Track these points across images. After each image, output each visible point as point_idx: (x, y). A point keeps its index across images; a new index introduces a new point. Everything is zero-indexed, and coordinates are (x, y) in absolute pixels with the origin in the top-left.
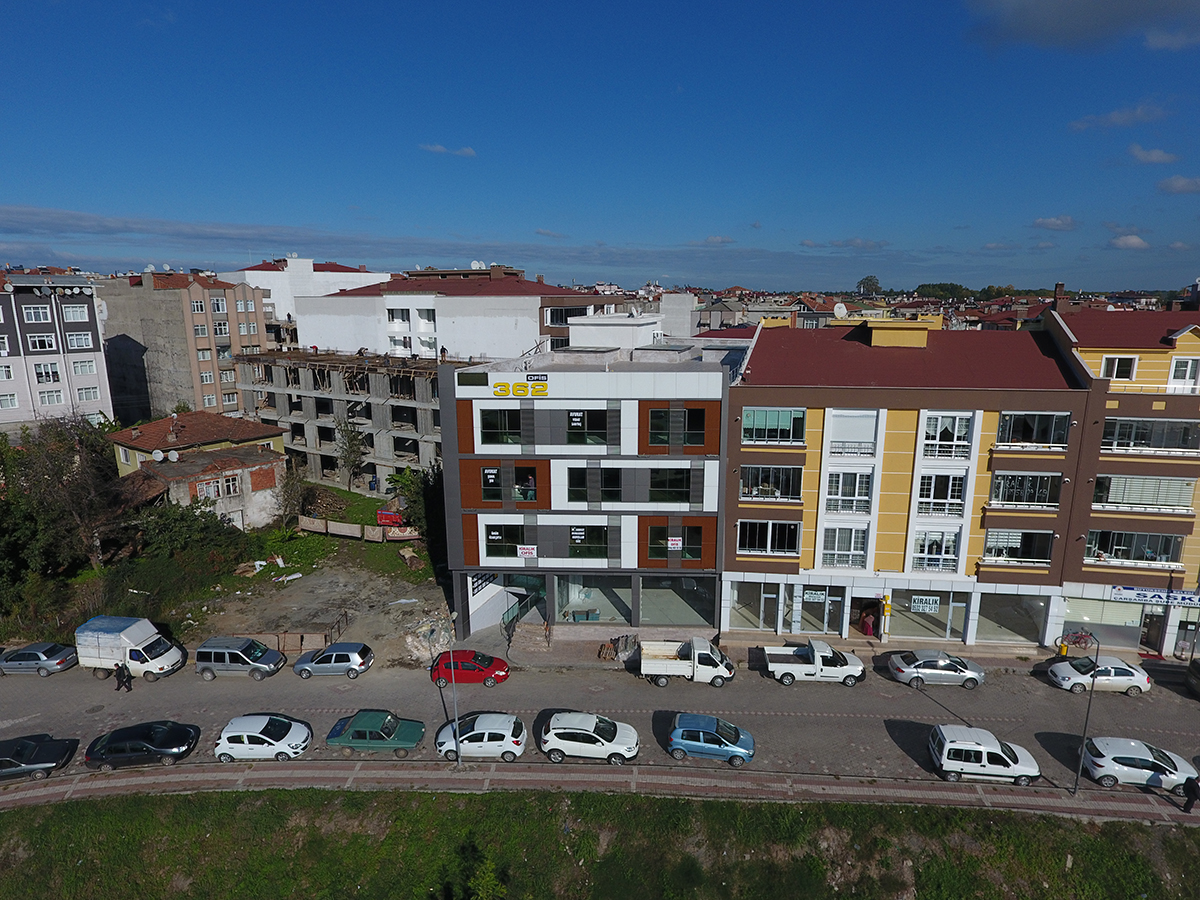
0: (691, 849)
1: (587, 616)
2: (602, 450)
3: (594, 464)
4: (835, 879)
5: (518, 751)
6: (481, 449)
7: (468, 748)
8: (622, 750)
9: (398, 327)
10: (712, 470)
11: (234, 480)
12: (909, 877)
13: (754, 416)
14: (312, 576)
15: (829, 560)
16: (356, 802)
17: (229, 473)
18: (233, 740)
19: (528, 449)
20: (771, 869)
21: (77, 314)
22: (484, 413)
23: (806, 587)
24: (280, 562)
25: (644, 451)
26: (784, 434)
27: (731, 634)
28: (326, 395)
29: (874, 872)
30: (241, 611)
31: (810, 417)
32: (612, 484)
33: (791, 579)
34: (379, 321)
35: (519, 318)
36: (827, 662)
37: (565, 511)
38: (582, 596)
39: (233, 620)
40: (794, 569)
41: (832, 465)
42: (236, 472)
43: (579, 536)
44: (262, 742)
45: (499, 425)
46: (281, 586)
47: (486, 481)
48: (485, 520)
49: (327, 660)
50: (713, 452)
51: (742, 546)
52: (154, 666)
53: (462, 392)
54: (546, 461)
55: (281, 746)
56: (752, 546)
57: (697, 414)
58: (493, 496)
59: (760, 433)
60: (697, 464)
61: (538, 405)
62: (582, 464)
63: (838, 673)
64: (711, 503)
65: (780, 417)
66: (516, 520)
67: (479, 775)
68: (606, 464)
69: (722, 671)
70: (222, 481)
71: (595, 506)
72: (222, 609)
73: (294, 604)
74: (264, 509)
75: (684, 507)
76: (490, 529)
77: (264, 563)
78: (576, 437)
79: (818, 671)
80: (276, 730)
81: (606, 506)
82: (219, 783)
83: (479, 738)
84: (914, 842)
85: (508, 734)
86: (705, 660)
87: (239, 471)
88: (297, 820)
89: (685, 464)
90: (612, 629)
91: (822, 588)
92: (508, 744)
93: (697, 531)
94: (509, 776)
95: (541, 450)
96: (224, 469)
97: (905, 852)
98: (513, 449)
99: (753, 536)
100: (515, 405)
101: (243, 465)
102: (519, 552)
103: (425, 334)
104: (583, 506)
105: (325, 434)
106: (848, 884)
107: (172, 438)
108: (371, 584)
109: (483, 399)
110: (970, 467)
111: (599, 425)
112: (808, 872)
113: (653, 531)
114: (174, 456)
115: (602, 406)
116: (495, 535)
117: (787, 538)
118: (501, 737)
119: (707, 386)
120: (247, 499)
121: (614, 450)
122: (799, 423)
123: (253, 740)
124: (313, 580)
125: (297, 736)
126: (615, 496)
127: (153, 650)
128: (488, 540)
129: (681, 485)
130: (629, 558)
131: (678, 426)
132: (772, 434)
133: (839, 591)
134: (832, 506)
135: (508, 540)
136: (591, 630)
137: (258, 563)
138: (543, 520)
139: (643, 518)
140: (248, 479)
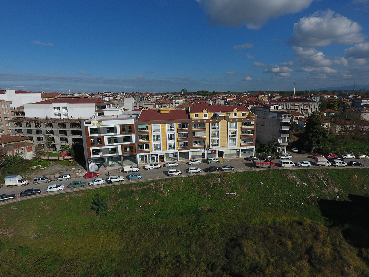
0: (132, 189)
1: (113, 165)
2: (114, 134)
3: (112, 137)
4: (153, 188)
5: (104, 182)
6: (90, 135)
7: (95, 183)
8: (121, 179)
9: (57, 111)
10: (133, 136)
11: (22, 150)
12: (162, 186)
13: (140, 126)
14: (49, 167)
15: (155, 150)
16: (77, 192)
17: (21, 148)
19: (99, 135)
20: (144, 189)
22: (90, 129)
23: (152, 155)
24: (40, 165)
25: (121, 134)
26: (145, 129)
27: (140, 165)
28: (39, 129)
29: (158, 187)
31: (149, 126)
32: (116, 140)
33: (149, 154)
34: (51, 110)
35: (90, 108)
36: (155, 165)
37: (107, 146)
38: (112, 163)
40: (149, 152)
41: (153, 134)
42: (23, 148)
43: (110, 150)
44: (56, 188)
45: (94, 131)
46: (42, 170)
47: (91, 141)
48: (92, 149)
49: (63, 177)
50: (133, 133)
51: (140, 149)
53: (86, 125)
54: (103, 137)
56: (142, 149)
57: (130, 127)
58: (93, 144)
59: (141, 129)
60: (131, 135)
61: (101, 127)
62: (110, 137)
63: (157, 167)
64: (134, 142)
65: (144, 126)
66: (98, 148)
68: (114, 136)
69: (138, 169)
70: (20, 150)
71: (113, 144)
72: (30, 175)
74: (30, 156)
75: (129, 143)
76: (93, 150)
77: (36, 166)
78: (108, 132)
79: (153, 167)
80: (58, 186)
81: (115, 144)
83: (97, 181)
84: (163, 182)
85: (102, 180)
86: (135, 168)
87: (23, 147)
88: (67, 196)
89: (129, 135)
90: (118, 167)
91: (154, 155)
92: (102, 181)
93: (132, 147)
95: (102, 135)
96: (20, 147)
97: (162, 184)
98: (97, 135)
99: (142, 147)
100: (97, 127)
101: (24, 146)
102: (99, 154)
103: (64, 113)
104: (111, 144)
105: (39, 139)
106: (154, 189)
108: (64, 167)
109: (90, 126)
110: (174, 132)
111: (113, 130)
112: (149, 189)
113: (124, 148)
114: (3, 146)
115: (113, 126)
117: (147, 147)
118: (101, 181)
119: (131, 122)
120: (26, 154)
121: (116, 134)
122: (147, 127)
123: (54, 188)
124: (49, 168)
125: (62, 186)
126: (117, 142)
128: (93, 152)
129: (128, 139)
130: (120, 153)
131: (127, 129)
132: (143, 129)
133: (157, 155)
134: (154, 140)
135: (97, 152)
136: (114, 167)
137: (34, 166)
138: (103, 147)
139: (122, 146)
140: (26, 149)
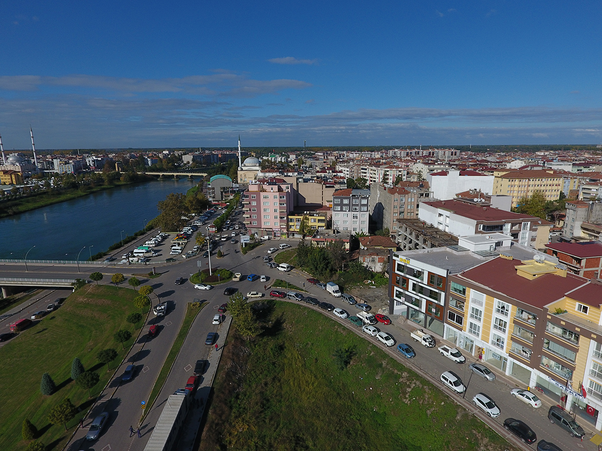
3: (418, 283)
5: (373, 335)
6: (397, 272)
7: (365, 330)
8: (388, 343)
10: (443, 295)
11: (374, 258)
13: (454, 285)
14: (377, 288)
15: (471, 332)
16: (344, 329)
18: (336, 311)
19: (405, 275)
21: (364, 202)
22: (398, 264)
23: (464, 337)
24: (373, 282)
25: (428, 284)
26: (461, 292)
27: (445, 341)
30: (358, 291)
31: (468, 289)
32: (421, 290)
33: (460, 332)
34: (435, 215)
35: (471, 225)
36: (451, 354)
37: (410, 292)
39: (355, 292)
40: (461, 330)
41: (472, 305)
43: (414, 300)
45: (401, 268)
46: (370, 288)
47: (397, 279)
48: (396, 288)
49: (360, 306)
50: (443, 290)
51: (449, 318)
52: (336, 295)
53: (394, 258)
54: (408, 279)
55: (341, 315)
56: (451, 319)
58: (398, 283)
59: (455, 290)
60: (440, 292)
61: (408, 266)
62: (415, 282)
64: (442, 303)
65: (460, 287)
66: (401, 290)
67: (364, 335)
68: (420, 284)
69: (427, 344)
70: (371, 258)
71: (417, 294)
72: (356, 289)
73: (368, 293)
74: (380, 267)
75: (436, 302)
76: (396, 290)
77: (370, 281)
78: (414, 276)
79: (449, 355)
80: (342, 313)
82: (331, 317)
86: (425, 340)
87: (376, 257)
88: (336, 327)
89: (437, 291)
90: (419, 326)
94: (368, 337)
96: (372, 255)
98: (402, 274)
99: (452, 316)
100: (403, 264)
102: (402, 298)
103: (446, 223)
104: (415, 292)
107: (368, 243)
109: (398, 261)
110: (507, 319)
111: (418, 274)
113: (429, 305)
114: (366, 248)
115: (420, 270)
116: (397, 292)
117: (460, 320)
119: (443, 273)
120: (376, 264)
121: (422, 282)
122: (464, 290)
123: (338, 313)
125: (345, 315)
126: (421, 293)
127: (336, 292)
129: (435, 296)
130: (424, 309)
131: (435, 280)
132: (458, 291)
133: (472, 341)
134: (472, 316)
135: (399, 295)
136: (416, 324)
138: (407, 293)
139: (427, 301)
140: (377, 259)
